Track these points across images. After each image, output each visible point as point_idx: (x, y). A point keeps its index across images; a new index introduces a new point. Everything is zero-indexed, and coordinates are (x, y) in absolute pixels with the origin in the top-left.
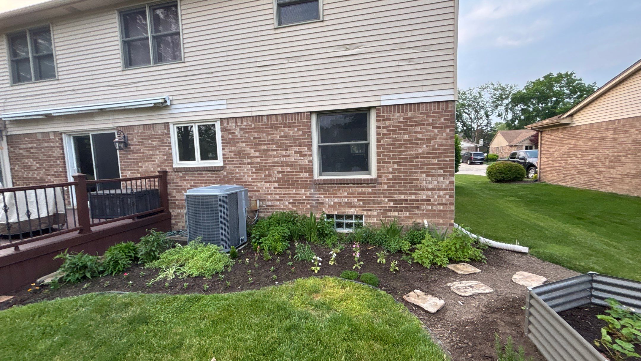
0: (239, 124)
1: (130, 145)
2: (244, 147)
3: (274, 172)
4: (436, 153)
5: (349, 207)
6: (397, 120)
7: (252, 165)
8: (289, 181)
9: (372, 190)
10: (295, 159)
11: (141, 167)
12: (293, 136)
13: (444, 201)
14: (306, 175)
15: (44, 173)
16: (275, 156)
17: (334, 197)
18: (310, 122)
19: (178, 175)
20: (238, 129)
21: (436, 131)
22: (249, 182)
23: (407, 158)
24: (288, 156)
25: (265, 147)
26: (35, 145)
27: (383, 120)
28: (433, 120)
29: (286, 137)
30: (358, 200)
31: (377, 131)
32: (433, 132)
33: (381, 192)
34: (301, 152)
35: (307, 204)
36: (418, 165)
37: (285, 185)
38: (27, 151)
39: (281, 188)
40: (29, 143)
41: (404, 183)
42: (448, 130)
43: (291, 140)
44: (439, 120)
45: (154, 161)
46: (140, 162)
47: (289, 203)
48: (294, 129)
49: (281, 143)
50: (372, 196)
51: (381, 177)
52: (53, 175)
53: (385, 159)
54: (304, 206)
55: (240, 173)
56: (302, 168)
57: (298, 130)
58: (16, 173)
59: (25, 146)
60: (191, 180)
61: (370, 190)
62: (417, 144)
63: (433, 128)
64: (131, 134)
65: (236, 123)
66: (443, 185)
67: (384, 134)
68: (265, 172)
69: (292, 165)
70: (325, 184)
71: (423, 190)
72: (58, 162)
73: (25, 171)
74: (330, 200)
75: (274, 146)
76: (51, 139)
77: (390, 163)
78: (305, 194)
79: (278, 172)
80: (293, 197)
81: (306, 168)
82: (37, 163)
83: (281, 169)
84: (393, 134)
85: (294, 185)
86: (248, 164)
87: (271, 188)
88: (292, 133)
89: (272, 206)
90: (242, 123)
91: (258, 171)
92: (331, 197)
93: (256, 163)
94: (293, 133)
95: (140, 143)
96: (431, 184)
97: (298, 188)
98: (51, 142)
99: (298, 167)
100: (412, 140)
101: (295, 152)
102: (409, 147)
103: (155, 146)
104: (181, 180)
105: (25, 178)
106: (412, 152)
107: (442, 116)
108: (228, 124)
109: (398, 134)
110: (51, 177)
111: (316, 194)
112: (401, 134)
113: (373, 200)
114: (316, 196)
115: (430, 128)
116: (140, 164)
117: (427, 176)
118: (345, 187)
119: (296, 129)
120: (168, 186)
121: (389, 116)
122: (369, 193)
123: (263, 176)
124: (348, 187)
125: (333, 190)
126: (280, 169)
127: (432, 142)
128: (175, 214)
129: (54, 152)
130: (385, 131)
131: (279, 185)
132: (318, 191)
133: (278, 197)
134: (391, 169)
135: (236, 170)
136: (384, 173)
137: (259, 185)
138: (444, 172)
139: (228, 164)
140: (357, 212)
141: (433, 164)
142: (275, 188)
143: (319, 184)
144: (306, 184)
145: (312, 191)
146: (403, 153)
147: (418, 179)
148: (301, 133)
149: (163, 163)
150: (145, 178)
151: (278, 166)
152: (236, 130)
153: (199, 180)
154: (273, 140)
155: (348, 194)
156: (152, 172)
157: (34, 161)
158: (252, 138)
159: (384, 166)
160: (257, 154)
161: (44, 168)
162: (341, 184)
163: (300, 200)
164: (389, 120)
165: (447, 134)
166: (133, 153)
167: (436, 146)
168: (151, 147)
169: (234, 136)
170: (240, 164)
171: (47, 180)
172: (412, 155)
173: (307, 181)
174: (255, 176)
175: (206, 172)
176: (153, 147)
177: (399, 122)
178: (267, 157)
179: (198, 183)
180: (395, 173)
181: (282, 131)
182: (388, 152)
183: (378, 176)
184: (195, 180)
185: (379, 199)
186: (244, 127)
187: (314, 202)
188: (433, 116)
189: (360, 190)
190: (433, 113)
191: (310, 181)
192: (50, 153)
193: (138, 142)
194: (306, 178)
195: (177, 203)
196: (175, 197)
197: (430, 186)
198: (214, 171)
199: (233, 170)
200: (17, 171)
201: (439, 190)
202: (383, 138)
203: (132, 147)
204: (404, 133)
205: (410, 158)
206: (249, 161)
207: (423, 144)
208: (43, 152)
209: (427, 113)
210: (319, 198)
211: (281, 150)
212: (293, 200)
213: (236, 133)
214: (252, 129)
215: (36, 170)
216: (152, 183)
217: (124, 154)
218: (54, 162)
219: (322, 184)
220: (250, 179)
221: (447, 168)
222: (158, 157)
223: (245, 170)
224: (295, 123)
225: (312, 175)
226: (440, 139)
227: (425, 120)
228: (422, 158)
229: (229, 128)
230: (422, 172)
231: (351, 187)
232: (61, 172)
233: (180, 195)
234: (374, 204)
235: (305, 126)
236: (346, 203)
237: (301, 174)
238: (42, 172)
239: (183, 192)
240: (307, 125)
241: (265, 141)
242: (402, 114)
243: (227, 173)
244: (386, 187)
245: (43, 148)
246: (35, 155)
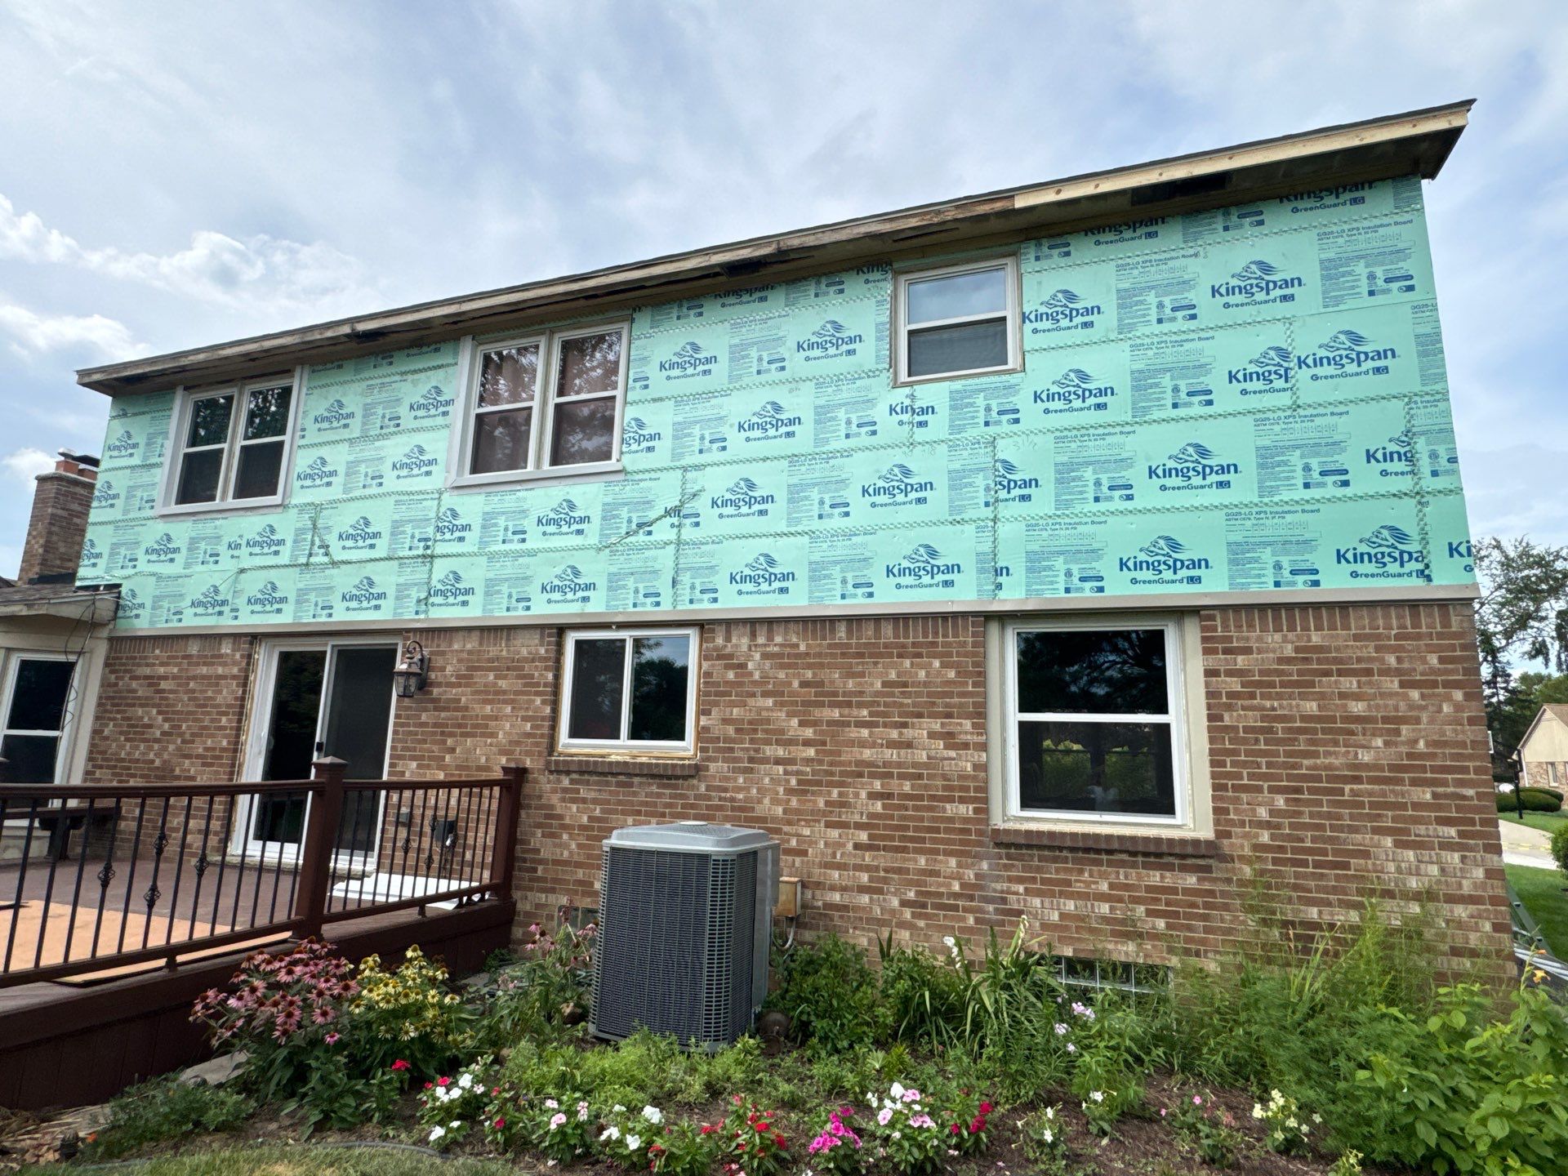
0: (761, 640)
1: (432, 684)
2: (768, 709)
3: (857, 795)
4: (1423, 769)
5: (1115, 933)
6: (1274, 651)
7: (789, 768)
8: (907, 828)
9: (1199, 880)
10: (929, 758)
11: (452, 750)
12: (926, 684)
13: (1474, 940)
14: (966, 810)
15: (178, 749)
16: (863, 744)
17: (1062, 894)
18: (984, 645)
19: (559, 781)
20: (757, 656)
21: (1415, 694)
22: (775, 819)
23: (1319, 779)
24: (909, 745)
25: (836, 714)
26: (175, 670)
27: (1226, 651)
28: (1399, 660)
29: (905, 685)
30: (1150, 913)
31: (1207, 685)
32: (1406, 697)
33: (1234, 888)
34: (951, 735)
35: (965, 910)
36: (1361, 805)
37: (892, 838)
38: (150, 685)
39: (877, 848)
40: (162, 664)
41: (1317, 865)
42: (1458, 695)
43: (918, 694)
44: (1424, 661)
45: (493, 735)
46: (452, 735)
47: (904, 903)
48: (931, 664)
49: (886, 705)
50: (1199, 900)
51: (1228, 835)
52: (198, 757)
53: (1239, 776)
54: (953, 918)
55: (747, 789)
56: (951, 788)
57: (944, 665)
58: (103, 745)
59: (147, 671)
60: (595, 801)
61: (1191, 880)
62: (1352, 733)
63: (1402, 685)
64: (443, 653)
65: (753, 635)
66: (1465, 883)
67: (1232, 695)
68: (829, 793)
69: (920, 776)
70: (1029, 847)
71: (1388, 894)
72: (224, 719)
73: (127, 740)
74: (1047, 904)
75: (865, 712)
76: (221, 656)
77: (1259, 790)
78: (959, 877)
79: (873, 796)
80: (918, 883)
81: (967, 789)
82: (165, 720)
83: (882, 786)
84: (1263, 696)
85: (923, 840)
86: (778, 761)
87: (843, 845)
88: (922, 674)
89: (845, 908)
90: (770, 638)
91: (805, 787)
92: (1052, 895)
93: (803, 759)
94: (927, 676)
95: (463, 680)
96: (1418, 874)
97: (936, 852)
98: (220, 664)
99: (940, 783)
100: (1333, 719)
101: (932, 735)
102: (1325, 743)
103: (504, 692)
104: (563, 800)
105: (123, 760)
106: (1336, 759)
107: (1432, 649)
108: (728, 639)
109: (1280, 697)
110: (192, 764)
111: (998, 879)
112: (1291, 697)
113: (1205, 918)
114: (998, 886)
115: (1393, 684)
116: (450, 742)
117: (1398, 844)
118: (1099, 863)
119: (937, 663)
120: (523, 813)
121: (1247, 639)
122: (1186, 891)
123: (821, 803)
124: (1110, 864)
125: (1057, 871)
126: (877, 785)
127: (1404, 729)
128: (528, 908)
129: (220, 692)
130: (1235, 684)
131: (870, 837)
132: (1006, 867)
133: (864, 878)
134: (1263, 813)
135: (735, 779)
136: (1242, 824)
137: (807, 832)
138: (1461, 834)
139: (715, 760)
140: (1146, 956)
141: (1417, 806)
142: (857, 846)
143: (1008, 846)
144: (962, 842)
145: (985, 865)
146: (1306, 762)
147: (1365, 854)
148: (952, 674)
149: (518, 743)
150: (460, 785)
151: (872, 775)
152: (750, 657)
153: (619, 803)
154: (861, 693)
155: (1112, 886)
156: (480, 768)
157: (159, 713)
158: (796, 684)
159: (1237, 800)
160: (809, 733)
161: (181, 735)
162: (1087, 850)
163: (940, 895)
164: (1247, 651)
165: (1458, 708)
166: (436, 709)
167: (1422, 743)
168: (493, 695)
169: (743, 675)
170: (751, 760)
171: (177, 772)
172: (1337, 769)
173: (967, 831)
174: (794, 803)
175: (644, 780)
176: (497, 693)
177: (1281, 660)
178: (837, 743)
179: (615, 812)
180: (1278, 826)
181: (894, 666)
182: (1248, 753)
183: (1216, 831)
184: (608, 802)
185: (1227, 916)
186: (776, 649)
187: (991, 908)
188: (1401, 648)
189: (1155, 878)
190: (1397, 637)
191: (980, 833)
192: (210, 694)
193: (458, 677)
194: (966, 820)
195: (540, 873)
196: (537, 851)
197: (1413, 883)
198: (669, 778)
199: (727, 779)
200: (106, 738)
201: (1452, 899)
202: (1229, 707)
203: (436, 691)
204: (1303, 697)
205: (1330, 779)
206: (780, 752)
207: (1373, 735)
208: (193, 691)
209: (1378, 637)
210: (1009, 892)
211: (885, 725)
212: (918, 893)
213: (750, 665)
214: (799, 656)
215: (156, 741)
216: (475, 800)
217: (410, 708)
218: (212, 721)
219: (1018, 846)
220: (779, 810)
221: (1472, 822)
222: (508, 726)
223: (767, 780)
224: (934, 644)
225: (986, 811)
226: (1432, 721)
227: (1370, 660)
228: (1372, 780)
229: (728, 650)
230: (1376, 831)
231: (1122, 864)
232: (223, 750)
233: (555, 845)
234: (1207, 930)
235: (966, 655)
236: (1105, 920)
237: (948, 806)
238: (171, 747)
239: (565, 837)
240: (975, 654)
241: (835, 694)
242: (1291, 635)
243: (708, 788)
244: (1247, 871)
245: (194, 678)
246: (167, 699)
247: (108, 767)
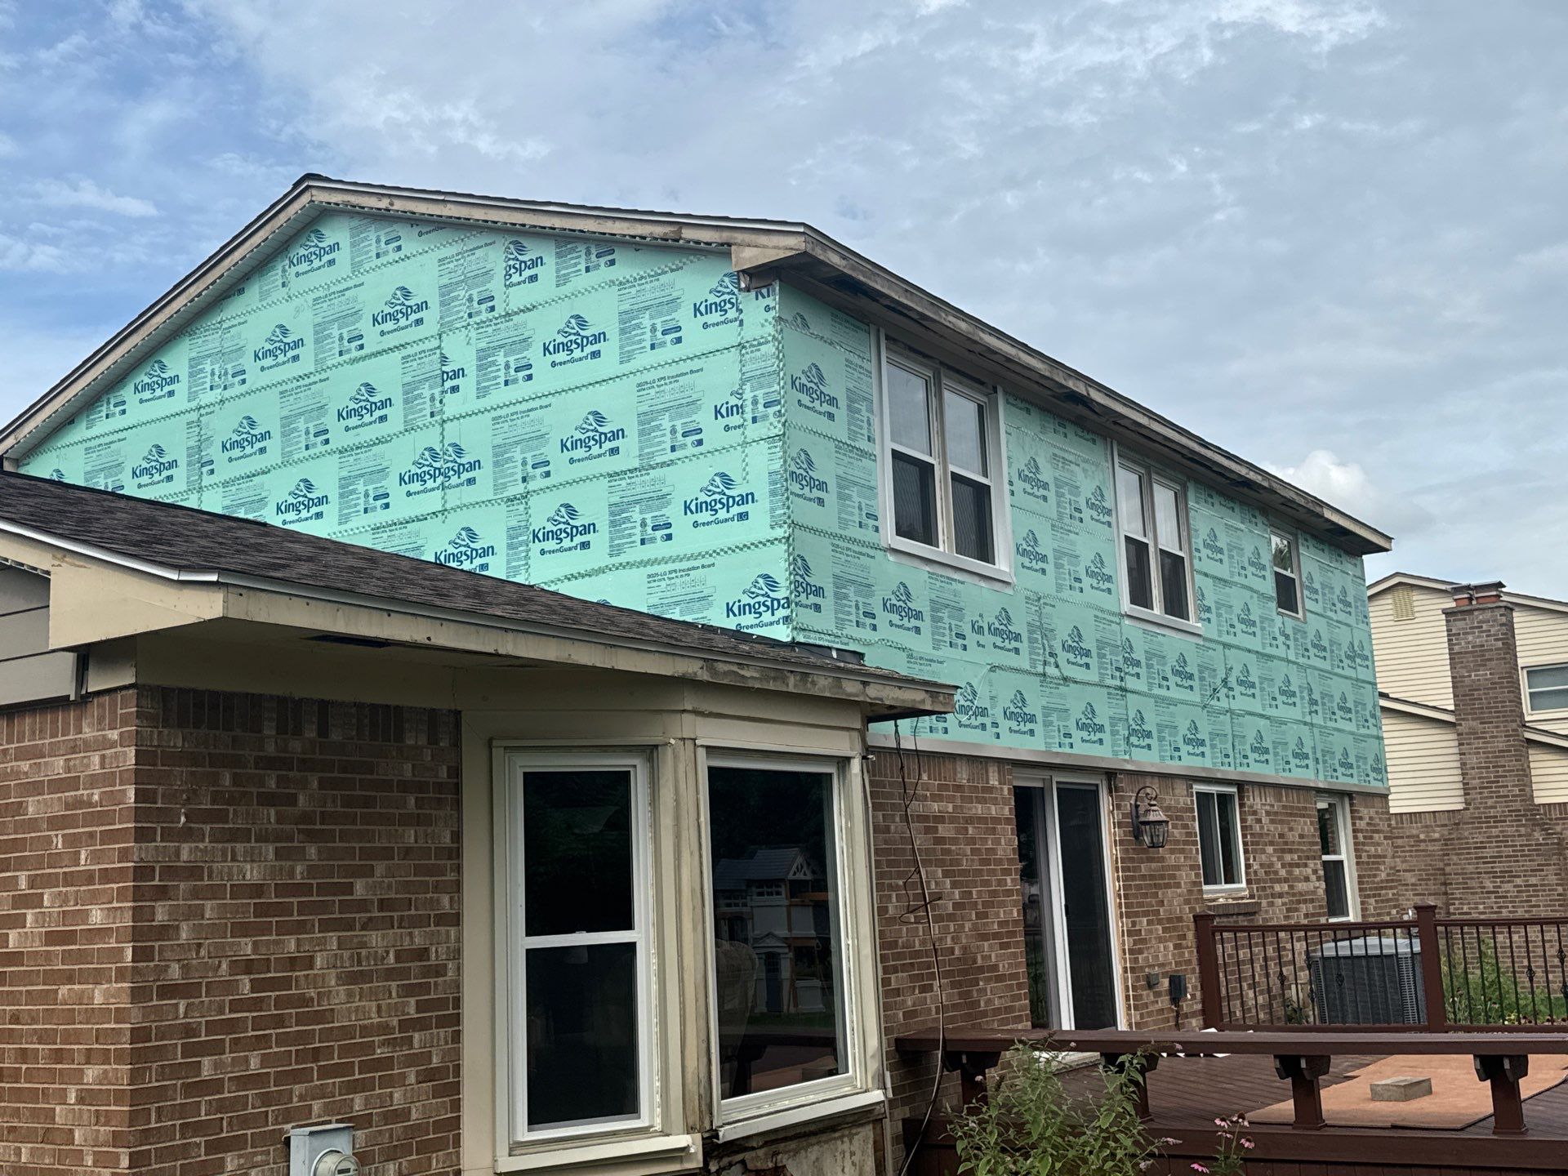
2: (1271, 855)
7: (1282, 900)
10: (1314, 887)
15: (975, 928)
16: (1298, 880)
24: (1308, 879)
25: (1289, 858)
29: (1303, 836)
34: (1316, 871)
40: (936, 798)
43: (1307, 843)
49: (1301, 851)
52: (996, 936)
57: (1310, 824)
67: (1361, 844)
72: (1009, 879)
76: (991, 789)
77: (1370, 896)
82: (954, 885)
99: (1318, 904)
101: (1313, 872)
105: (917, 954)
106: (1379, 878)
108: (1254, 798)
109: (1368, 844)
119: (1308, 822)
126: (1304, 908)
139: (1263, 896)
146: (1375, 880)
148: (1312, 830)
149: (1191, 892)
151: (1303, 902)
156: (1178, 919)
157: (946, 874)
158: (1277, 834)
160: (1284, 873)
168: (1174, 844)
169: (1262, 828)
170: (1272, 895)
176: (1176, 842)
181: (1299, 823)
183: (1363, 916)
204: (1372, 844)
208: (972, 841)
213: (1263, 821)
214: (1275, 814)
215: (951, 917)
224: (1307, 808)
238: (968, 925)
241: (1288, 843)
245: (970, 820)
246: (948, 852)
247: (904, 968)
